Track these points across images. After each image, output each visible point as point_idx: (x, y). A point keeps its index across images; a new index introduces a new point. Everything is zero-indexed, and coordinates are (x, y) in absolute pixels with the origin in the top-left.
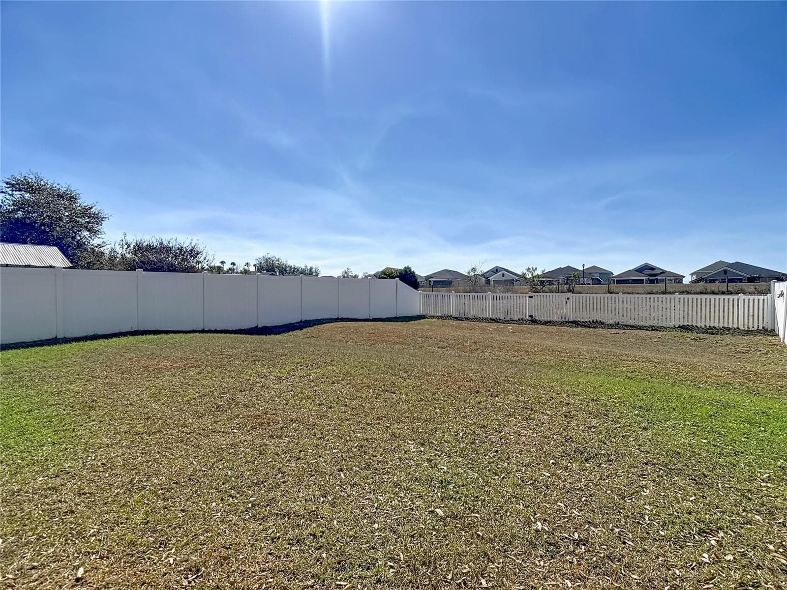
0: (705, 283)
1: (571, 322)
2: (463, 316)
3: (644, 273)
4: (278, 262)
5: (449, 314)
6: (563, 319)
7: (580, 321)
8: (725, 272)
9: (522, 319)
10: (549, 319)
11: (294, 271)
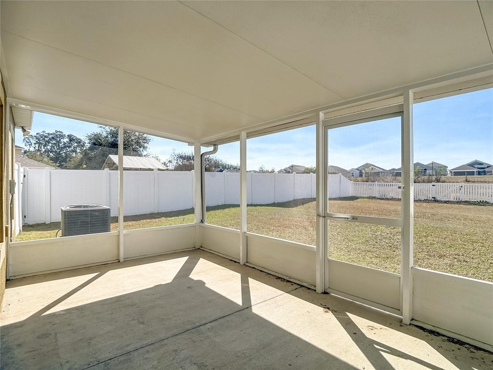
1: (464, 202)
2: (384, 197)
3: (474, 167)
4: (221, 162)
5: (373, 196)
6: (458, 200)
7: (470, 201)
9: (427, 200)
10: (447, 200)
11: (230, 167)
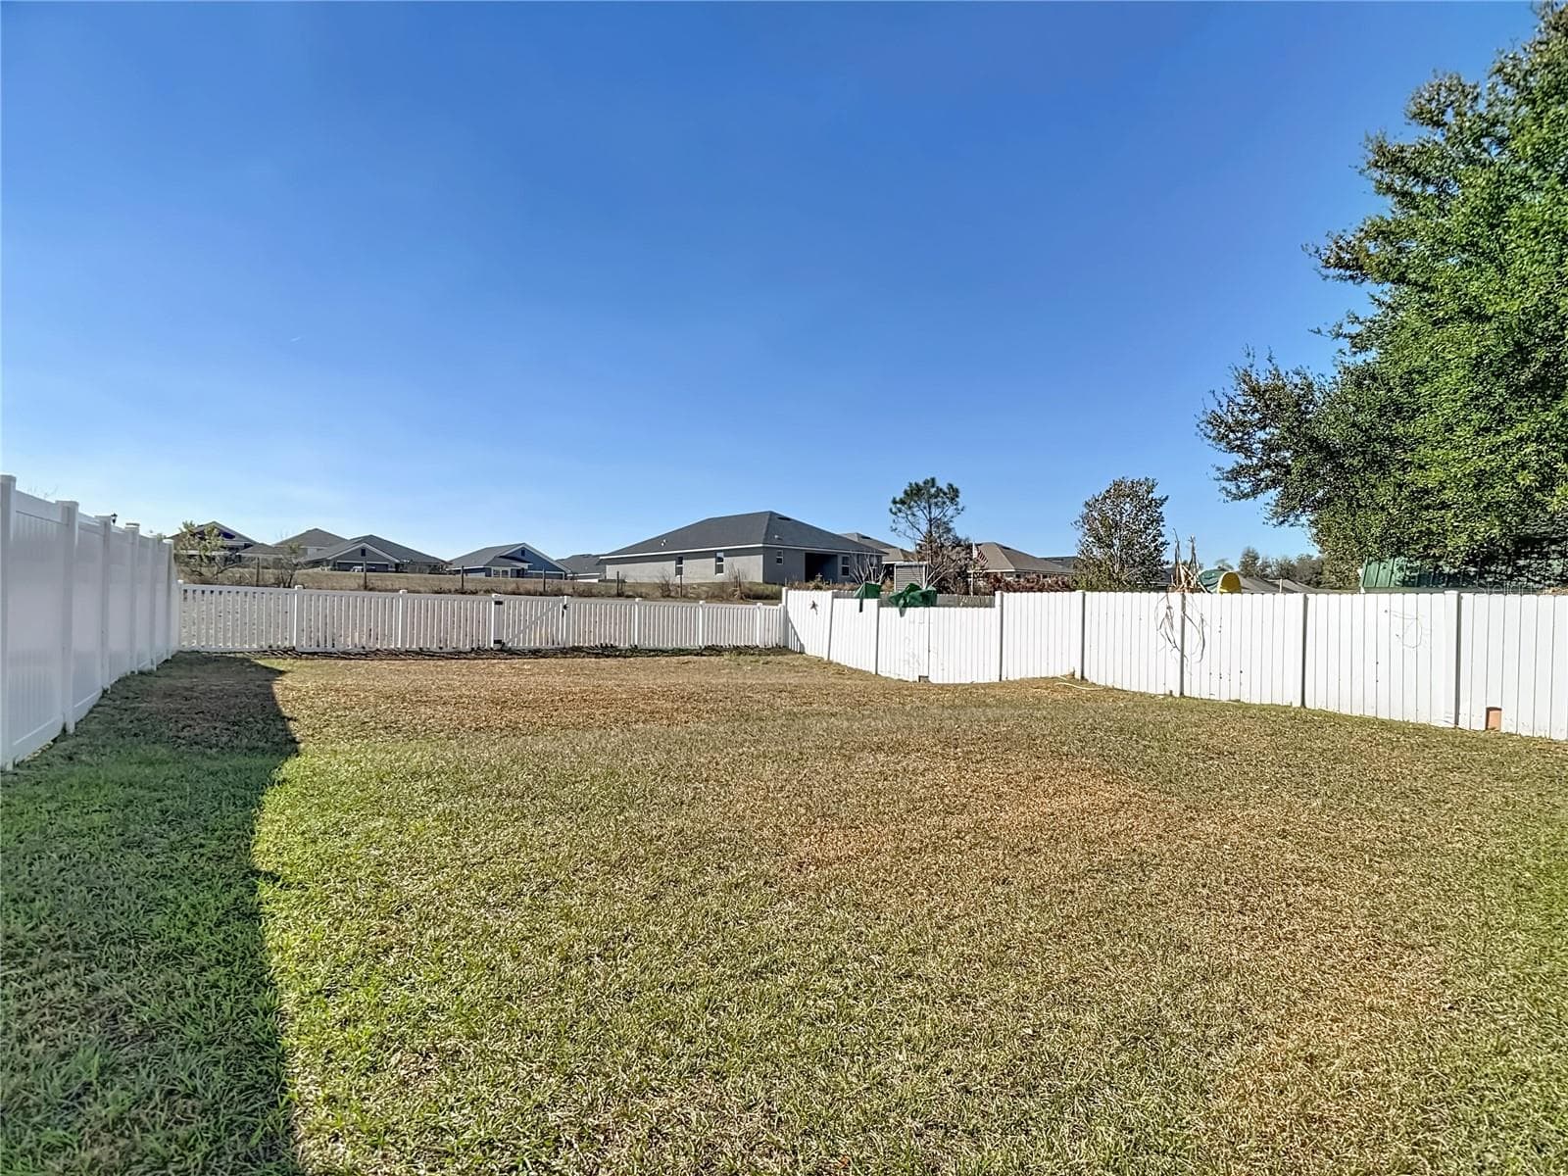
0: (331, 570)
5: (287, 645)
8: (363, 552)
